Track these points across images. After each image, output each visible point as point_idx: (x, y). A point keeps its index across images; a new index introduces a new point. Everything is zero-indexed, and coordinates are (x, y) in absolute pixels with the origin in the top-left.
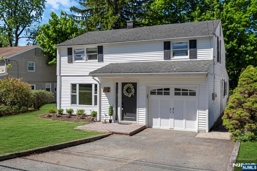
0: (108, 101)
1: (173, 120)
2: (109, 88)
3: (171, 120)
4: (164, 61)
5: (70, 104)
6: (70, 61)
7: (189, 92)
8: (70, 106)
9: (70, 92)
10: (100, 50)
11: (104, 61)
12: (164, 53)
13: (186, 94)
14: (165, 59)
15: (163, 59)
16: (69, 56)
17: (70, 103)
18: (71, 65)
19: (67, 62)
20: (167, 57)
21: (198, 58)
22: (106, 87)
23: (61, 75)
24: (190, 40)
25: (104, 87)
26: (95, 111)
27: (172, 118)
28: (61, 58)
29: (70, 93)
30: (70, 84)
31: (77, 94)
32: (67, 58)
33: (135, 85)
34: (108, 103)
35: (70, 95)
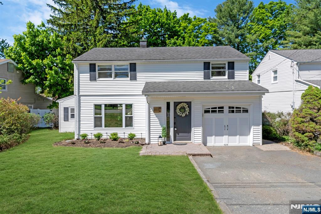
0: (159, 122)
1: (227, 136)
2: (160, 108)
3: (225, 138)
5: (93, 128)
6: (93, 79)
7: (242, 109)
8: (93, 130)
9: (93, 114)
10: (133, 67)
11: (137, 79)
12: (204, 73)
13: (239, 112)
14: (204, 79)
15: (203, 78)
16: (92, 73)
17: (93, 126)
18: (93, 83)
19: (89, 80)
20: (206, 77)
21: (235, 78)
22: (156, 107)
23: (80, 94)
24: (228, 62)
25: (154, 107)
26: (132, 133)
27: (226, 135)
28: (80, 75)
29: (93, 116)
30: (93, 105)
31: (103, 116)
32: (89, 75)
34: (159, 124)
35: (93, 117)
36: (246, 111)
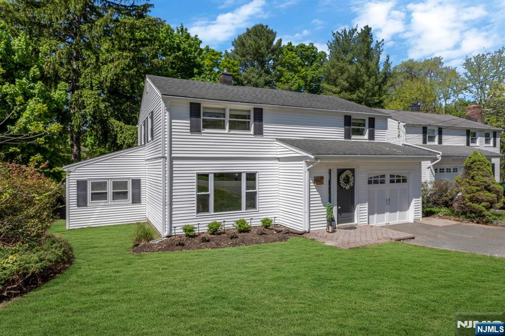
1: (389, 213)
2: (322, 178)
3: (387, 215)
4: (343, 140)
5: (195, 214)
6: (195, 129)
7: (401, 178)
8: (195, 217)
9: (195, 190)
10: (259, 115)
11: (264, 134)
12: (346, 130)
14: (345, 138)
15: (343, 137)
16: (194, 119)
17: (195, 211)
18: (196, 136)
19: (189, 131)
20: (347, 136)
21: (375, 139)
22: (317, 177)
23: (173, 155)
24: (369, 118)
25: (315, 177)
27: (387, 212)
28: (173, 121)
29: (195, 193)
30: (195, 175)
32: (189, 122)
33: (353, 171)
35: (195, 196)
36: (405, 181)
